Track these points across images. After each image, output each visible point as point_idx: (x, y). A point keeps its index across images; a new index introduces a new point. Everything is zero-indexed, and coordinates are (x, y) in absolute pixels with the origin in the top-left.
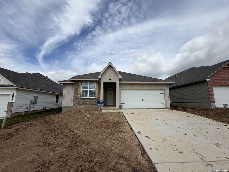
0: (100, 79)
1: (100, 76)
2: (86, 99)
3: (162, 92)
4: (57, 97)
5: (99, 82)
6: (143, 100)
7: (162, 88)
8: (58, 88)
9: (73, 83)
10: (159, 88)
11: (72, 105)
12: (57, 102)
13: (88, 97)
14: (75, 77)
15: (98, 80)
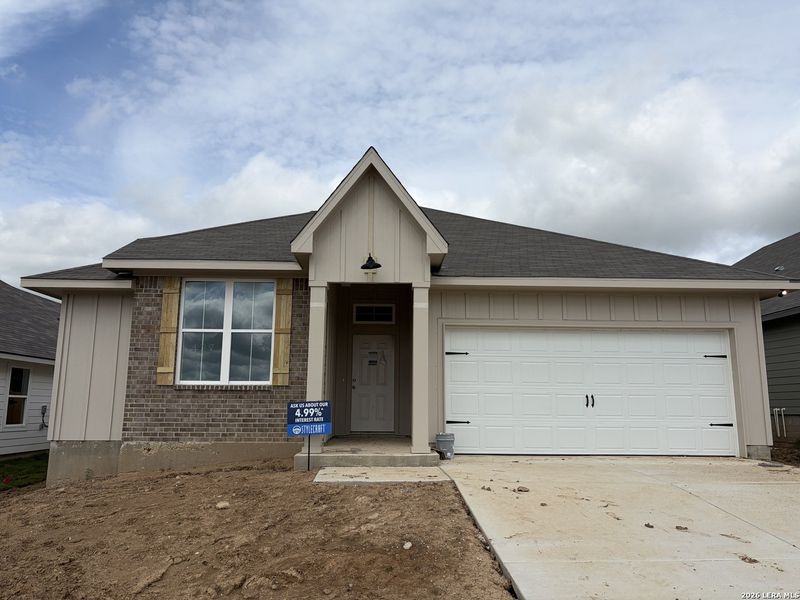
0: (304, 259)
1: (303, 244)
2: (214, 397)
3: (719, 346)
4: (18, 382)
5: (299, 284)
6: (590, 401)
7: (719, 317)
8: (25, 321)
9: (127, 285)
10: (695, 316)
11: (117, 436)
12: (15, 414)
13: (224, 380)
14: (140, 248)
15: (295, 267)
